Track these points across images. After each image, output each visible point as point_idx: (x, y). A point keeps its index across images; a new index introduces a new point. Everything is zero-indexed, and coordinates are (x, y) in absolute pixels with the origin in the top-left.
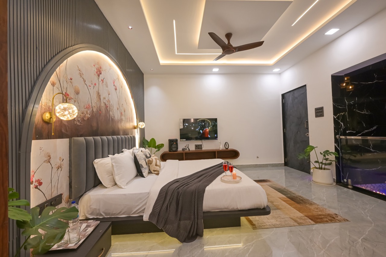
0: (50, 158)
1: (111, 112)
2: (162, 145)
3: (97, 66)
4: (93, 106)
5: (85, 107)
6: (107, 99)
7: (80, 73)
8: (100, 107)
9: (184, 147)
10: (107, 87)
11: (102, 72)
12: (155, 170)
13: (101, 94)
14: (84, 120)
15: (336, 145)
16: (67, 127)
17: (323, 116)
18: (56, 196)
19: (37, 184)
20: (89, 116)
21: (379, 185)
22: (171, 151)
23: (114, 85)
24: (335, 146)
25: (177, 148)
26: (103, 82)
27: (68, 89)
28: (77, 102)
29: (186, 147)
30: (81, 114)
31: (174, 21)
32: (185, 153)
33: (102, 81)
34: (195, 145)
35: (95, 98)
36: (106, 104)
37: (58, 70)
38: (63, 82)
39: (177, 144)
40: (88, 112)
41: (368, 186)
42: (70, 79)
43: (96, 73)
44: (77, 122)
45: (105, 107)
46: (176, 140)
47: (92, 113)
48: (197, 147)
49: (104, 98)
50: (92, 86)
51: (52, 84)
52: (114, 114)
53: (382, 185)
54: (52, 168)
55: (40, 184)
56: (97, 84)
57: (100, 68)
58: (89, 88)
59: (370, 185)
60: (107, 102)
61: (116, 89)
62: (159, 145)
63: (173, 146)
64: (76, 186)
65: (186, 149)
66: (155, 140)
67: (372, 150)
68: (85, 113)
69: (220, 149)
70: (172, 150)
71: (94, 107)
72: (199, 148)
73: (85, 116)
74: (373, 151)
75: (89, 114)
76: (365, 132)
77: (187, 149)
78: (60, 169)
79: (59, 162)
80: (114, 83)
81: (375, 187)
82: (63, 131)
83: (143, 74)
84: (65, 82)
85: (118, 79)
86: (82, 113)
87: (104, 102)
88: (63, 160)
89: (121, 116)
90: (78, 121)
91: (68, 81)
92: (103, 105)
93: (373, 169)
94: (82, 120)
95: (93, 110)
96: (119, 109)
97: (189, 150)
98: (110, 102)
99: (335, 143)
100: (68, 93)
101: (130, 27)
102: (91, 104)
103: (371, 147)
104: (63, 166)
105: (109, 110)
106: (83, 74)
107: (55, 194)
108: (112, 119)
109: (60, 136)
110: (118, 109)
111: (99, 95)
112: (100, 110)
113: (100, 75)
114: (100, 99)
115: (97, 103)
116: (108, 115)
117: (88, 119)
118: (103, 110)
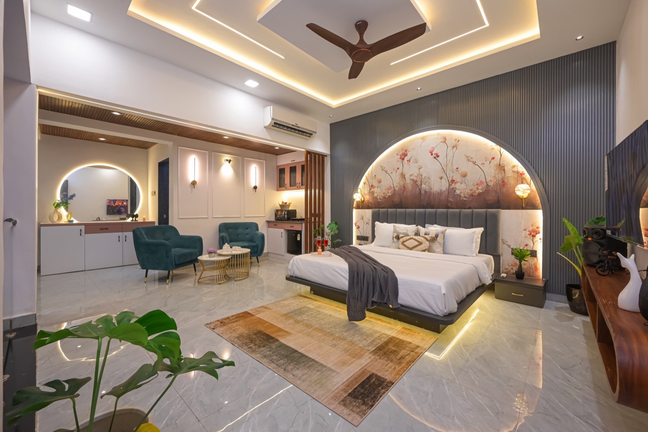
0: (363, 218)
3: (401, 152)
4: (394, 186)
5: (387, 189)
6: (416, 175)
7: (382, 169)
8: (404, 184)
10: (417, 162)
11: (408, 153)
13: (406, 173)
14: (385, 198)
27: (373, 182)
33: (409, 160)
35: (398, 179)
36: (413, 180)
42: (374, 176)
43: (399, 159)
45: (412, 183)
47: (394, 192)
49: (411, 175)
50: (394, 172)
51: (364, 184)
52: (432, 186)
54: (364, 222)
55: (359, 227)
56: (401, 167)
57: (406, 151)
58: (391, 175)
60: (416, 177)
61: (437, 157)
68: (386, 193)
71: (396, 186)
73: (386, 195)
75: (391, 193)
78: (368, 224)
79: (367, 221)
80: (431, 152)
82: (370, 205)
84: (371, 180)
85: (444, 141)
86: (383, 194)
90: (380, 199)
91: (373, 178)
92: (408, 181)
95: (394, 189)
98: (422, 175)
100: (373, 184)
101: (419, 89)
102: (392, 186)
106: (385, 168)
108: (425, 192)
109: (368, 208)
110: (441, 178)
111: (403, 176)
112: (404, 187)
113: (406, 157)
114: (405, 178)
115: (400, 183)
116: (418, 189)
117: (389, 197)
118: (409, 186)
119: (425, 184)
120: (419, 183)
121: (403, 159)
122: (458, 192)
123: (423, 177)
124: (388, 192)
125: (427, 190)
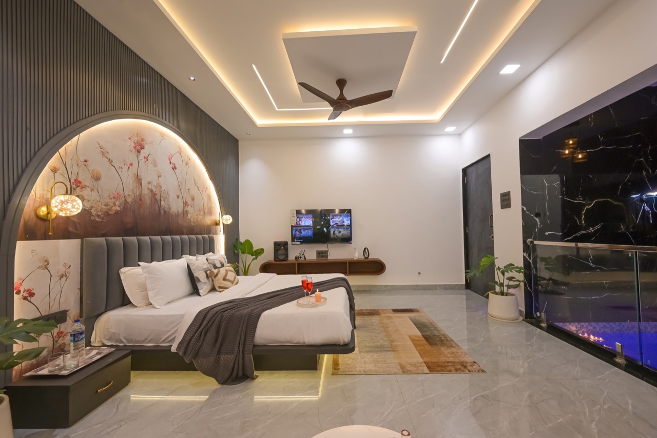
0: (48, 264)
1: (162, 202)
2: (262, 251)
3: (136, 138)
4: (125, 194)
5: (112, 197)
6: (155, 183)
7: (102, 152)
8: (140, 195)
9: (299, 255)
10: (156, 166)
11: (146, 147)
12: (222, 286)
13: (142, 177)
14: (108, 214)
15: (525, 255)
16: (77, 224)
17: (510, 207)
18: (58, 311)
19: (26, 294)
20: (119, 209)
21: (604, 326)
22: (277, 260)
23: (170, 163)
24: (524, 257)
25: (287, 256)
26: (147, 160)
27: (80, 174)
28: (95, 191)
29: (301, 254)
30: (103, 207)
31: (254, 66)
32: (298, 264)
33: (146, 158)
34: (317, 251)
35: (131, 182)
36: (152, 191)
37: (62, 150)
38: (71, 167)
39: (286, 249)
40: (117, 203)
41: (583, 326)
42: (83, 161)
43: (133, 149)
44: (96, 218)
45: (150, 195)
46: (286, 244)
47: (125, 204)
48: (320, 254)
49: (149, 183)
50: (125, 168)
51: (52, 171)
52: (171, 204)
53: (611, 326)
54: (51, 276)
55: (32, 295)
56: (136, 164)
57: (142, 140)
58: (119, 171)
59: (587, 323)
60: (155, 187)
61: (174, 168)
62: (258, 250)
63: (280, 252)
64: (88, 302)
65: (301, 258)
66: (251, 242)
67: (591, 264)
68: (111, 204)
69: (355, 259)
70: (278, 258)
71: (129, 195)
72: (322, 257)
73: (111, 209)
74: (594, 266)
75: (119, 206)
76: (579, 235)
77: (303, 257)
78: (64, 278)
79: (62, 270)
80: (170, 160)
81: (596, 328)
82: (71, 229)
83: (237, 141)
84: (75, 167)
85: (180, 152)
86: (105, 205)
87: (148, 188)
88: (70, 266)
89: (184, 207)
90: (98, 216)
91: (79, 164)
92: (146, 191)
93: (593, 297)
94: (105, 215)
95: (125, 200)
96: (180, 197)
97: (305, 258)
98: (161, 187)
99: (524, 252)
100: (80, 179)
101: (192, 78)
102: (122, 193)
103: (591, 259)
104: (70, 274)
105: (158, 198)
106: (108, 153)
107: (55, 309)
108: (165, 211)
110: (178, 197)
111: (138, 180)
112: (140, 200)
113: (142, 151)
114: (141, 184)
115: (135, 190)
116: (157, 207)
117: (117, 213)
118: (147, 200)
119: (164, 200)
120: (158, 197)
121: (139, 152)
122: (189, 216)
123: (163, 189)
124: (114, 204)
125: (166, 210)
